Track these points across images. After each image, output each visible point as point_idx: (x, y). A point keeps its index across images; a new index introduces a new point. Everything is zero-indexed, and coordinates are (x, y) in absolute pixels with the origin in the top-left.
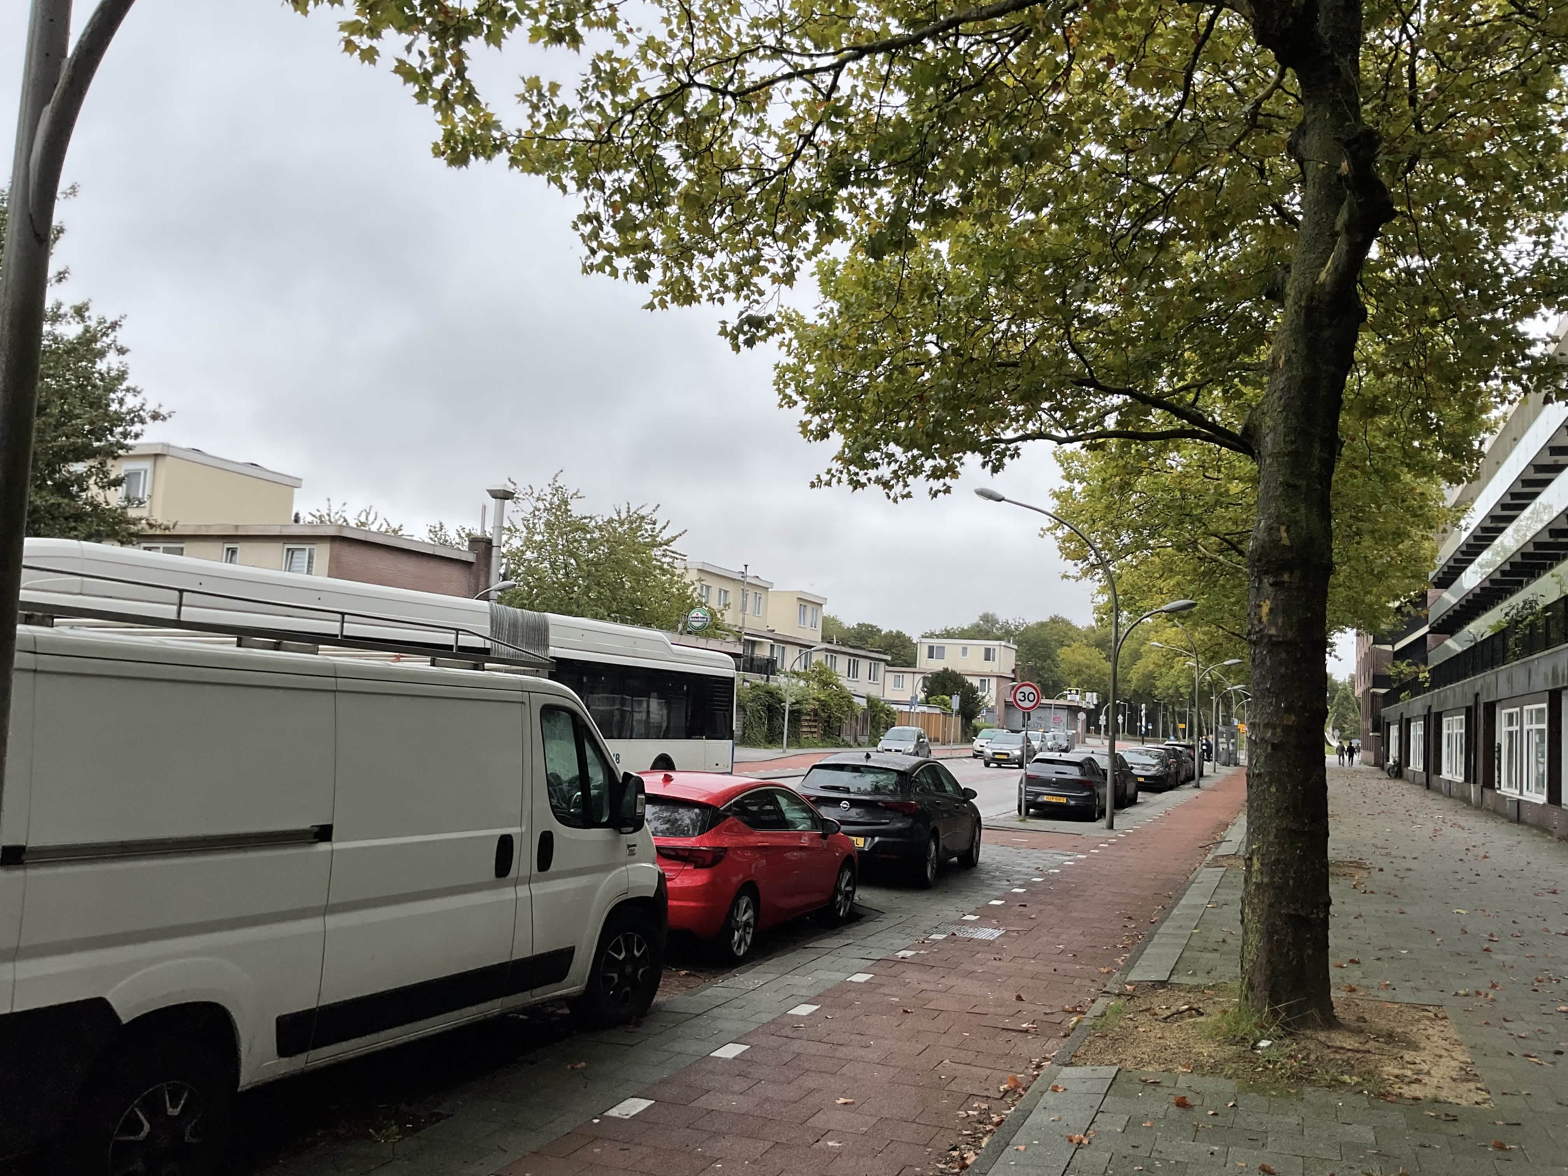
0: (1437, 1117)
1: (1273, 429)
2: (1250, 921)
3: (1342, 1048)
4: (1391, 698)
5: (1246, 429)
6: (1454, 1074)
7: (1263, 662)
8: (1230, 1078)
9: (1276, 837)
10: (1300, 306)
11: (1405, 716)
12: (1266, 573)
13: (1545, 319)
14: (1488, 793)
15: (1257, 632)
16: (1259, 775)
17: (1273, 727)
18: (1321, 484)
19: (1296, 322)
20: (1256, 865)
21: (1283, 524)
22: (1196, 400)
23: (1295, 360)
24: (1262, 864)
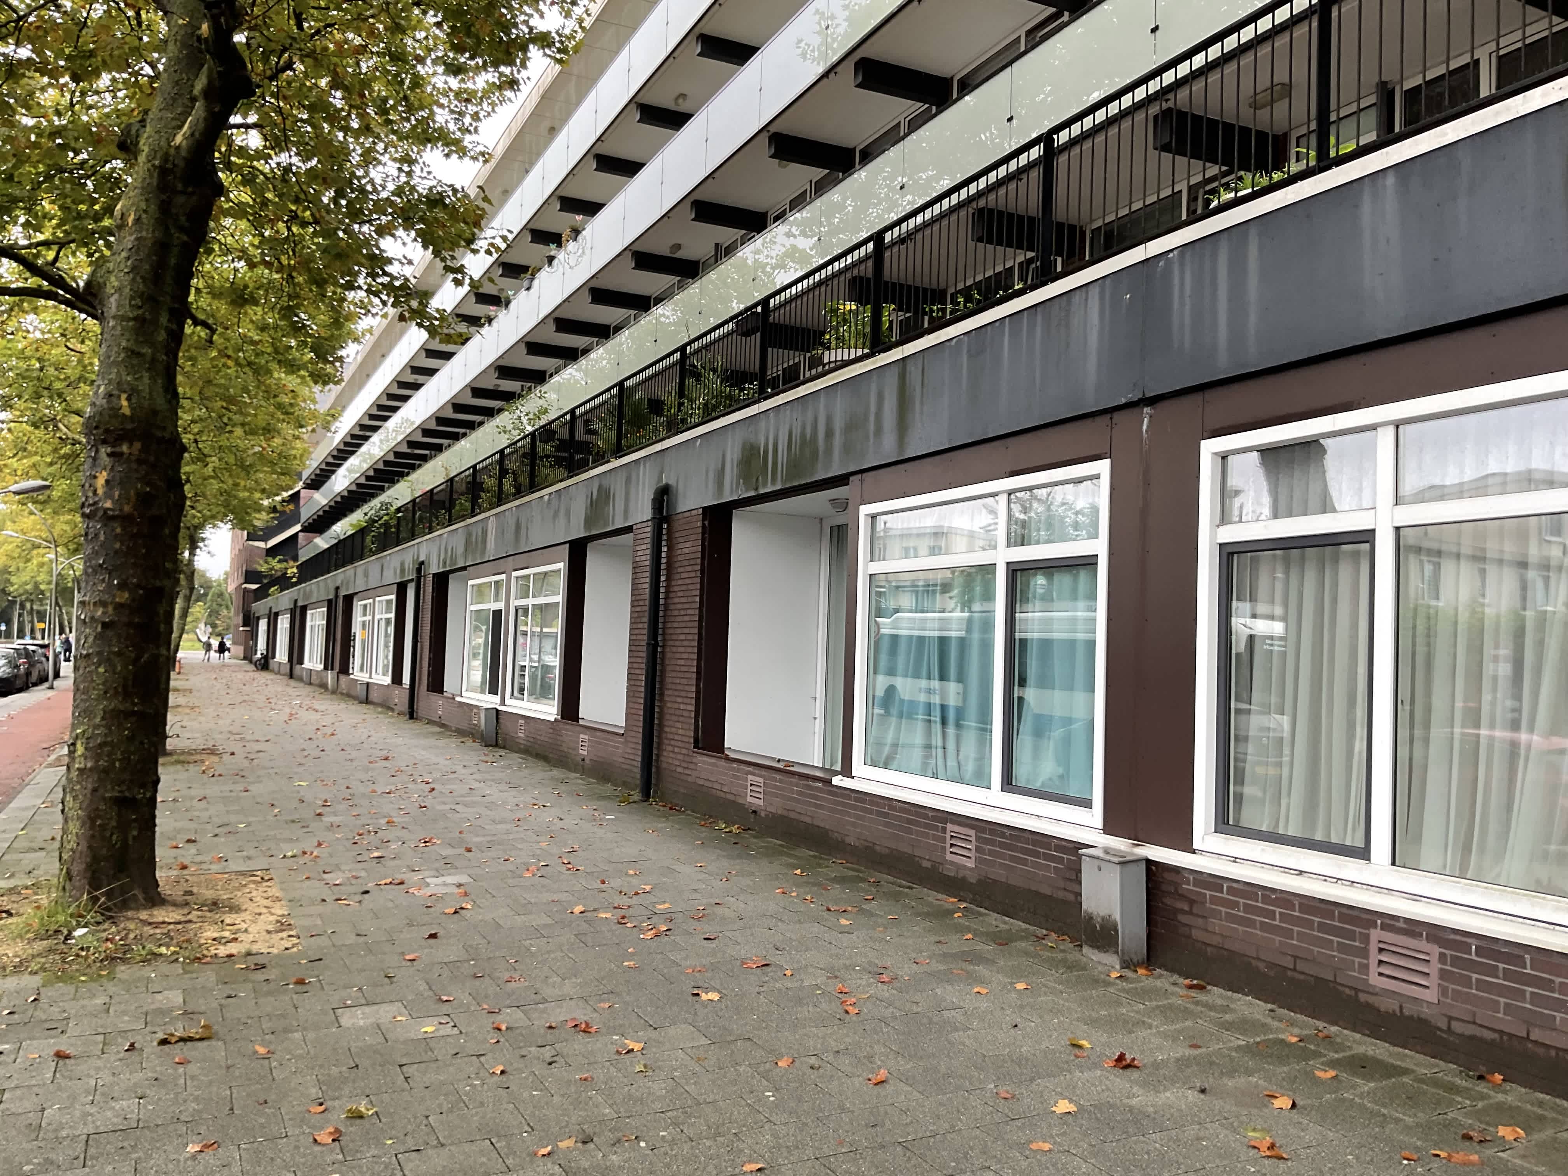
0: (247, 968)
1: (119, 290)
2: (70, 809)
3: (164, 923)
4: (261, 594)
5: (88, 284)
6: (270, 928)
7: (96, 535)
8: (36, 973)
9: (103, 718)
10: (153, 165)
11: (274, 610)
12: (104, 442)
13: (404, 244)
14: (343, 678)
15: (90, 505)
16: (88, 656)
17: (103, 604)
18: (166, 354)
19: (148, 181)
20: (80, 749)
21: (125, 392)
22: (56, 259)
23: (145, 221)
24: (86, 749)
